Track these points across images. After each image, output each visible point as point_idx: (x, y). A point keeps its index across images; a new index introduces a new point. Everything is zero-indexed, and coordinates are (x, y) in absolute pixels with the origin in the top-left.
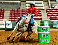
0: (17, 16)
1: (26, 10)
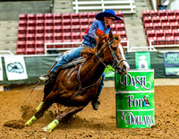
0: (43, 38)
1: (74, 17)
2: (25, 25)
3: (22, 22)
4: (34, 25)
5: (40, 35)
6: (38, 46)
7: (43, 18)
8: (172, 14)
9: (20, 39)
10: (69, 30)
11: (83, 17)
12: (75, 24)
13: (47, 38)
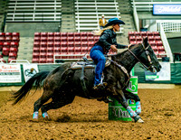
0: (52, 51)
1: (76, 35)
2: (39, 41)
3: (37, 38)
4: (46, 41)
5: (50, 49)
6: (49, 57)
7: (53, 36)
8: (151, 35)
9: (35, 51)
10: (73, 45)
11: (83, 35)
12: (77, 40)
13: (56, 51)
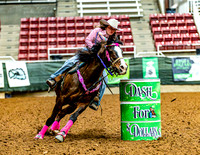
0: (46, 43)
1: (78, 21)
3: (24, 26)
4: (37, 29)
5: (43, 40)
6: (41, 51)
7: (46, 22)
8: (180, 18)
9: (22, 44)
10: (74, 35)
11: (88, 21)
12: (79, 28)
13: (51, 43)
